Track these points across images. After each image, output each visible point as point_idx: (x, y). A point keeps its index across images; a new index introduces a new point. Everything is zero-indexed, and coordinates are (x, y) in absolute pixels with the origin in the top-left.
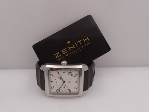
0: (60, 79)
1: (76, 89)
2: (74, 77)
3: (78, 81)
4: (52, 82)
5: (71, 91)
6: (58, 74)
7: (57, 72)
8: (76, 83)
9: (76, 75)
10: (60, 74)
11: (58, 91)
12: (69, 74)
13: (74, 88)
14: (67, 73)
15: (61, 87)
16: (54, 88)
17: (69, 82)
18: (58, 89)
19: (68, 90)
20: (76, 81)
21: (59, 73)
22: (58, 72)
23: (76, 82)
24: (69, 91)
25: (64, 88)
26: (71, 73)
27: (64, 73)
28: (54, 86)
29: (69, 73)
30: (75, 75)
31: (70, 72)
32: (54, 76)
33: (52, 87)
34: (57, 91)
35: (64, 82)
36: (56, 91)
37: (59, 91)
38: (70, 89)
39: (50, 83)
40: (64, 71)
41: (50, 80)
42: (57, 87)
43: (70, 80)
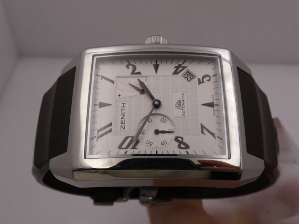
0: (138, 93)
1: (213, 135)
2: (200, 83)
3: (215, 103)
4: (102, 105)
5: (187, 147)
6: (133, 73)
7: (129, 68)
8: (211, 109)
9: (208, 78)
10: (139, 73)
11: (127, 147)
12: (175, 73)
13: (202, 132)
14: (166, 69)
15: (141, 131)
16: (110, 131)
17: (179, 104)
18: (126, 138)
19: (176, 139)
20: (210, 101)
21: (135, 68)
22: (131, 67)
24: (179, 147)
25: (157, 132)
26: (184, 68)
27: (156, 67)
28: (110, 125)
29: (177, 68)
30: (204, 77)
31: (180, 66)
32: (113, 82)
33: (99, 131)
34: (124, 146)
35: (157, 105)
36: (120, 147)
37: (134, 147)
38: (182, 138)
39: (94, 111)
40: (155, 63)
41: (95, 99)
42: (123, 125)
43: (183, 95)
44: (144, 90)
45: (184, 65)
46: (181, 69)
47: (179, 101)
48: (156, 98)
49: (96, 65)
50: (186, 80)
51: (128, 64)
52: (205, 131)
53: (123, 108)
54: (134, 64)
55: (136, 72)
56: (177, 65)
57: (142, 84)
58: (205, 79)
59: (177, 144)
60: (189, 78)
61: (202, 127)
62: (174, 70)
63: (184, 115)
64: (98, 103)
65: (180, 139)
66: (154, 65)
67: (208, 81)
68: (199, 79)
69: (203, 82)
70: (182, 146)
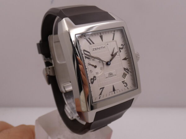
0: (111, 53)
1: (101, 94)
2: (123, 82)
3: (116, 92)
4: (101, 37)
5: (92, 83)
6: (120, 48)
7: (122, 45)
8: (112, 90)
9: (126, 85)
10: (120, 51)
11: (85, 54)
13: (101, 89)
14: (125, 64)
16: (90, 44)
17: (111, 74)
18: (89, 52)
19: (95, 77)
20: (116, 89)
21: (122, 48)
23: (114, 90)
24: (91, 79)
25: (95, 67)
26: (128, 73)
27: (125, 59)
28: (93, 43)
29: (127, 69)
30: (126, 83)
31: (128, 70)
32: (113, 39)
34: (85, 52)
35: (108, 64)
36: (84, 50)
37: (86, 57)
38: (96, 80)
39: (98, 34)
40: (127, 58)
41: (103, 33)
42: (95, 49)
43: (115, 75)
44: (113, 56)
45: (129, 72)
46: (127, 71)
47: (112, 74)
48: (111, 62)
49: (119, 29)
50: (122, 75)
51: (123, 45)
52: (101, 90)
53: (102, 48)
54: (124, 48)
55: (121, 50)
56: (128, 69)
57: (116, 54)
58: (125, 84)
59: (93, 78)
60: (124, 76)
61: (103, 88)
62: (126, 68)
63: (106, 78)
64: (102, 35)
65: (95, 79)
66: (126, 58)
67: (125, 86)
68: (124, 81)
69: (124, 83)
70: (92, 80)
